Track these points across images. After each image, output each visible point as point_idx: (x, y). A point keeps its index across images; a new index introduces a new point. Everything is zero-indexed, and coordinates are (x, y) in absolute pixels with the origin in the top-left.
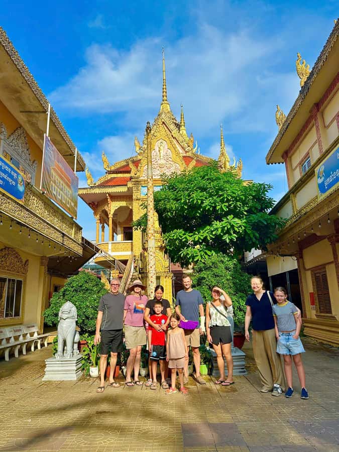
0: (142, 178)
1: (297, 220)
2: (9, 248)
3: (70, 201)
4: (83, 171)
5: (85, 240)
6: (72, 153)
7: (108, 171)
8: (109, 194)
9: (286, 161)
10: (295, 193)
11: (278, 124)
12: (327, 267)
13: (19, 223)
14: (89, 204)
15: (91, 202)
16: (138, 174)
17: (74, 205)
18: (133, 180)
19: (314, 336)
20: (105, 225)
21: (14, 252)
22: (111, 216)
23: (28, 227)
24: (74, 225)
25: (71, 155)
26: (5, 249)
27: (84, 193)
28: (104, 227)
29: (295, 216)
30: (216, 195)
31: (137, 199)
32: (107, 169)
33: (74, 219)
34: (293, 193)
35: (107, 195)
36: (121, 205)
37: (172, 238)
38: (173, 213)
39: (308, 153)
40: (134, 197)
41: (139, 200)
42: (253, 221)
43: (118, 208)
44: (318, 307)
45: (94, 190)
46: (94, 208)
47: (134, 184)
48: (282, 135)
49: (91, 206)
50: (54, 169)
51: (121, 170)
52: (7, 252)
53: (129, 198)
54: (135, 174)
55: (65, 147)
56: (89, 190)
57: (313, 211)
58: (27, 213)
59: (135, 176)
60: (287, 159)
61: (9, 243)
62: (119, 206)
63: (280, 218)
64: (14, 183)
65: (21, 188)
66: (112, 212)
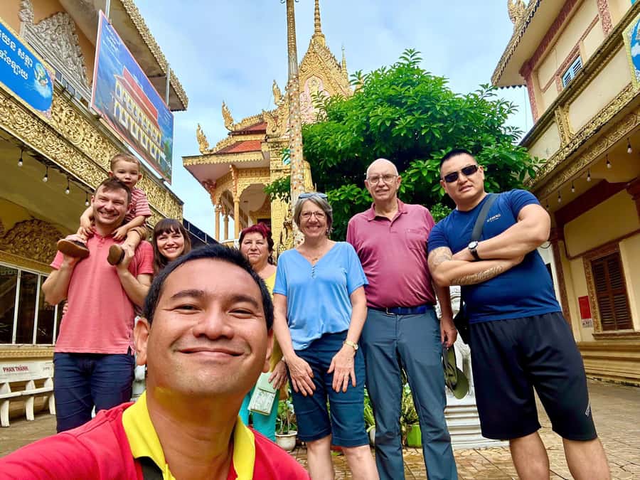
0: (284, 137)
1: (575, 150)
2: (40, 222)
3: (156, 148)
4: (184, 109)
5: (191, 224)
6: (161, 72)
7: (233, 132)
8: (233, 166)
9: (527, 79)
10: (566, 106)
11: (513, 18)
12: (620, 244)
13: (39, 157)
14: (203, 183)
15: (205, 180)
16: (278, 131)
17: (167, 158)
18: (271, 140)
19: (593, 372)
20: (229, 216)
21: (51, 231)
22: (236, 199)
23: (62, 171)
24: (167, 194)
25: (159, 75)
26: (32, 221)
27: (194, 163)
28: (228, 220)
29: (568, 146)
30: (419, 108)
31: (277, 171)
32: (230, 128)
33: (165, 183)
34: (562, 105)
35: (231, 166)
36: (252, 182)
37: (337, 199)
38: (337, 158)
39: (577, 49)
40: (272, 167)
41: (280, 171)
42: (491, 156)
43: (248, 187)
44: (599, 320)
45: (210, 159)
46: (211, 189)
47: (272, 147)
48: (527, 23)
49: (206, 185)
50: (123, 82)
51: (252, 129)
52: (36, 228)
53: (265, 171)
54: (273, 131)
55: (148, 59)
56: (201, 159)
57: (616, 120)
58: (58, 140)
59: (272, 133)
60: (532, 73)
61: (40, 212)
62: (249, 184)
63: (533, 160)
64: (25, 75)
65: (45, 91)
66: (239, 192)
